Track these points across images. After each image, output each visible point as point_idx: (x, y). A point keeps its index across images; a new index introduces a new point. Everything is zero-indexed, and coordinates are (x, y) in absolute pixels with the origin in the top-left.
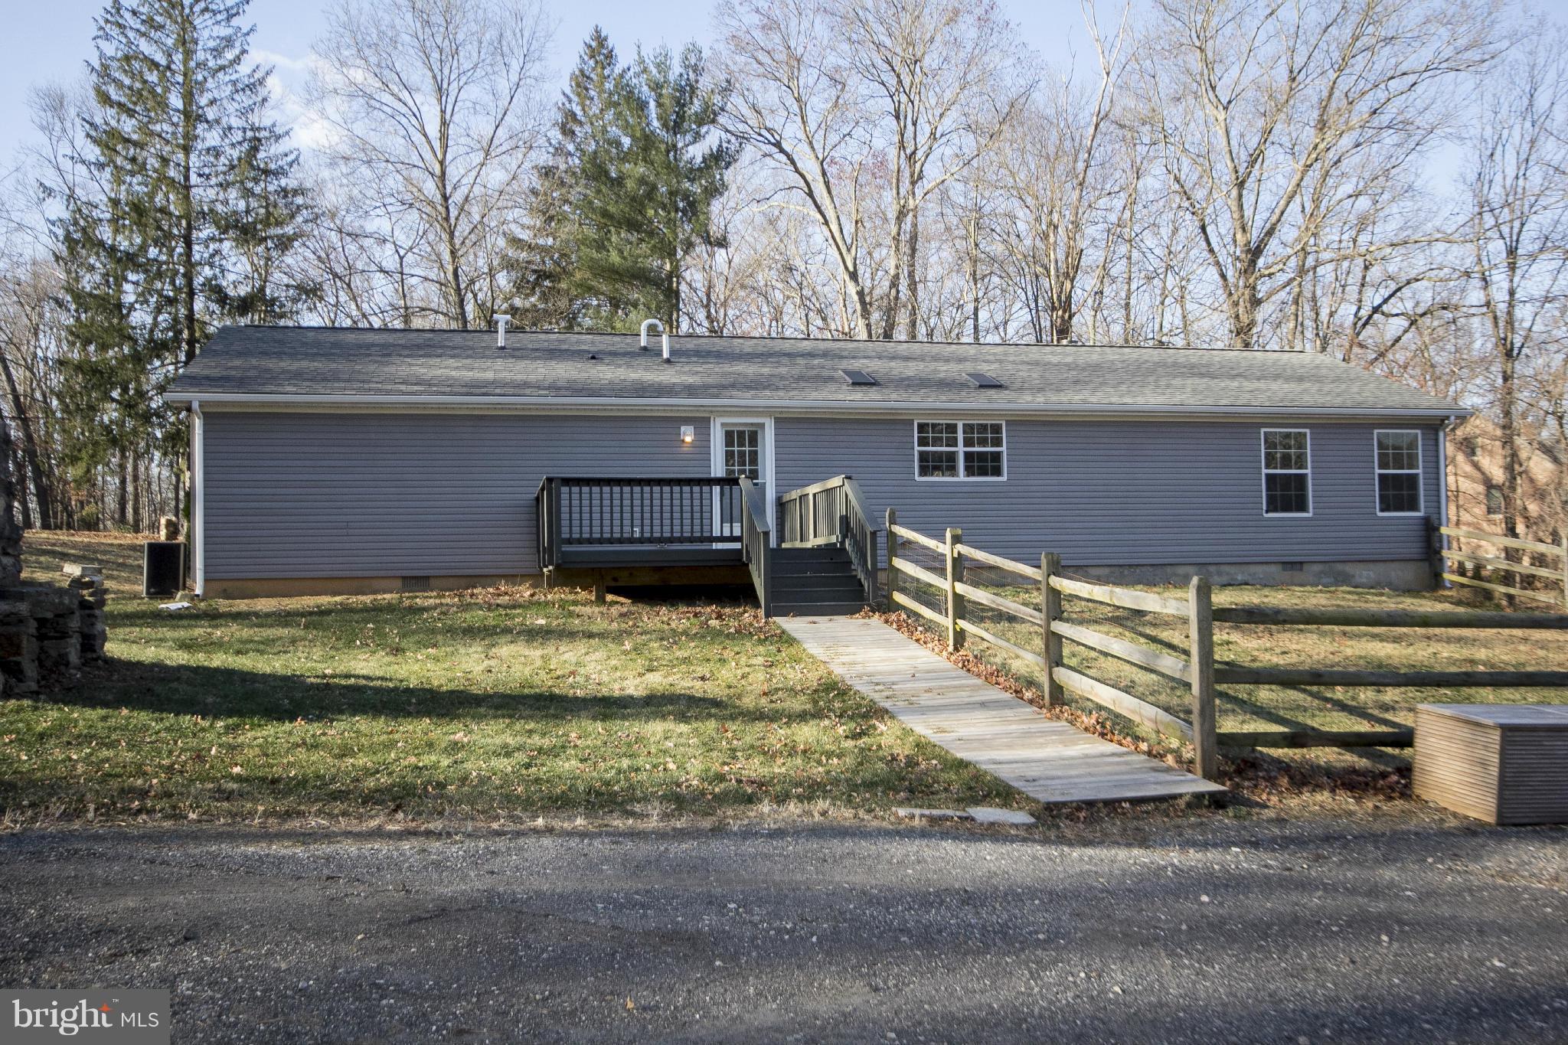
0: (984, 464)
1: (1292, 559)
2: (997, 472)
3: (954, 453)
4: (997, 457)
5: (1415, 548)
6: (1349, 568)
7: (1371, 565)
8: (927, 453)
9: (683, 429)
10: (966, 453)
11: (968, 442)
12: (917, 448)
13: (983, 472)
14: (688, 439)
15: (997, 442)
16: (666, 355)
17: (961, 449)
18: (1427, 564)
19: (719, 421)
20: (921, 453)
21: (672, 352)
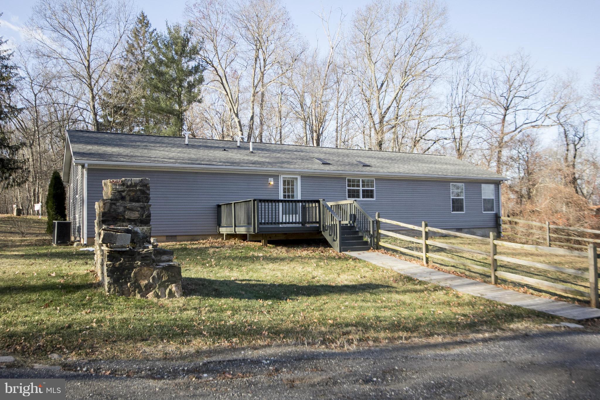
0: (368, 194)
1: (459, 227)
2: (372, 197)
3: (359, 190)
4: (372, 191)
5: (492, 224)
6: (475, 230)
7: (481, 229)
8: (350, 189)
9: (269, 179)
10: (363, 190)
11: (363, 186)
12: (347, 188)
13: (368, 197)
14: (272, 183)
15: (373, 186)
16: (251, 150)
17: (361, 188)
18: (496, 229)
19: (282, 176)
20: (348, 190)
21: (253, 149)
